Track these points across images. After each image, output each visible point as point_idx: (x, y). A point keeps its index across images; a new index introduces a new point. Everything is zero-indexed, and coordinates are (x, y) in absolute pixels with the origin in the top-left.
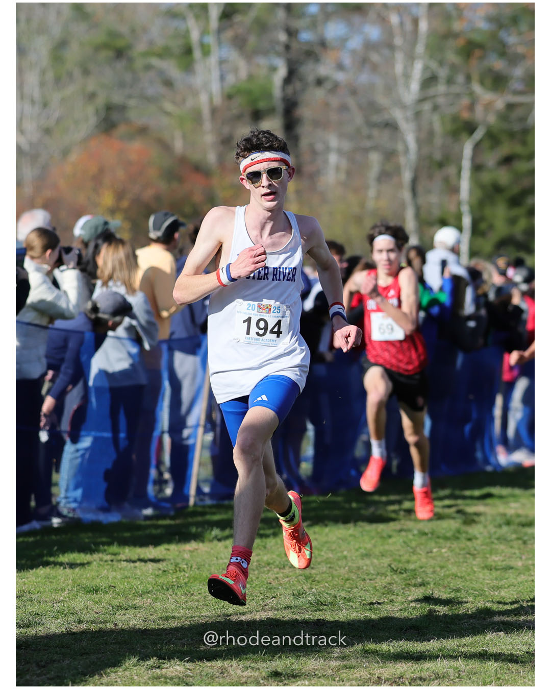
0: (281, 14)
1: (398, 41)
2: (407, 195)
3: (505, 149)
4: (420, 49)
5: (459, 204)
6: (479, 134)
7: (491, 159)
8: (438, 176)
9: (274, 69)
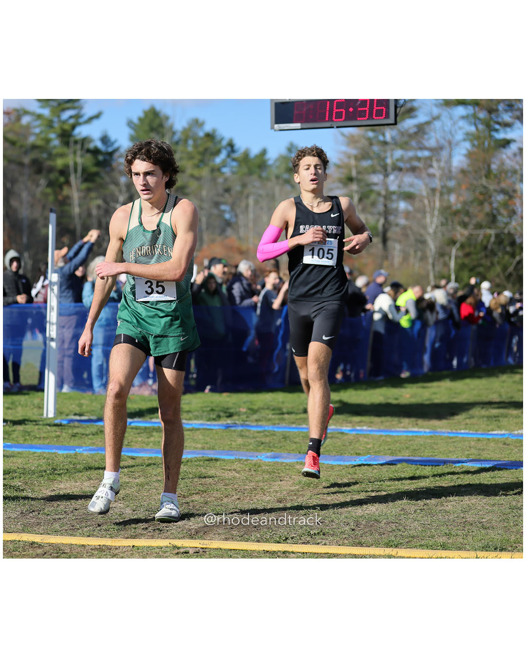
0: (381, 200)
1: (428, 209)
2: (430, 267)
3: (467, 250)
4: (436, 213)
5: (449, 270)
6: (458, 245)
7: (460, 254)
8: (442, 260)
9: (378, 221)
